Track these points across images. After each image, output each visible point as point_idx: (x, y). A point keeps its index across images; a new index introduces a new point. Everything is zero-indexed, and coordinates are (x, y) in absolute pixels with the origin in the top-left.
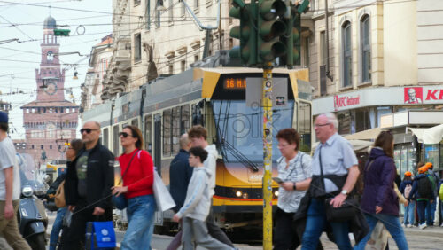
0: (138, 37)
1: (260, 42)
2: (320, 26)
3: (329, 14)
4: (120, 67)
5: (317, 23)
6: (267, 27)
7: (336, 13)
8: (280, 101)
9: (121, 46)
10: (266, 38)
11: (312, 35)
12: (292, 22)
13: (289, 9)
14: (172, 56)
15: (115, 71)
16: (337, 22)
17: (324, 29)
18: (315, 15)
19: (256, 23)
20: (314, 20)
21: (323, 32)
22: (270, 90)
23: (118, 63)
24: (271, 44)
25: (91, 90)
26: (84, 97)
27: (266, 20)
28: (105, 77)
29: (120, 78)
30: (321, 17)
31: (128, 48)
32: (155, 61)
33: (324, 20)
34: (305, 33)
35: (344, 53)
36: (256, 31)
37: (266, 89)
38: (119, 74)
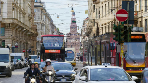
0: (94, 20)
1: (120, 36)
2: (139, 20)
3: (142, 17)
4: (90, 27)
5: (139, 19)
6: (122, 32)
7: (144, 17)
8: (126, 51)
9: (90, 22)
10: (122, 35)
11: (137, 22)
12: (129, 31)
13: (128, 28)
14: (103, 25)
15: (89, 28)
16: (144, 19)
17: (140, 21)
18: (138, 17)
19: (120, 31)
20: (138, 18)
21: (140, 22)
22: (123, 48)
23: (89, 26)
24: (123, 37)
25: (83, 31)
26: (82, 32)
27: (122, 30)
28: (86, 29)
29: (90, 30)
30: (140, 18)
31: (92, 23)
32: (98, 26)
33: (141, 18)
34: (136, 22)
35: (146, 27)
36: (120, 33)
37: (122, 48)
38: (89, 29)
